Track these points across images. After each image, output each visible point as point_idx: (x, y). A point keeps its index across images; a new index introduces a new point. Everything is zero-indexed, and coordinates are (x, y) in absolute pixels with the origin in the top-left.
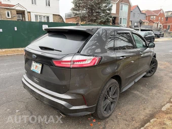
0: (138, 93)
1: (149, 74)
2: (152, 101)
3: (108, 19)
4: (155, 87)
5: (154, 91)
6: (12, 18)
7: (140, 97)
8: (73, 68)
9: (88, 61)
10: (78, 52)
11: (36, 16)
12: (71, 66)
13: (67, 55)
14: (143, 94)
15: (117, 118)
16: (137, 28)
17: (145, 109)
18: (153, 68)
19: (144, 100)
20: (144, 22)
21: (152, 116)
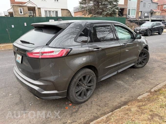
0: (122, 82)
1: (140, 66)
2: (133, 90)
3: (114, 11)
4: (141, 78)
5: (139, 81)
6: (24, 14)
7: (122, 86)
8: (42, 59)
9: (57, 52)
10: (47, 45)
11: (46, 11)
12: (40, 57)
13: (37, 47)
14: (126, 84)
15: (92, 103)
16: (147, 19)
17: (121, 97)
18: (144, 59)
19: (125, 89)
20: (155, 12)
21: (125, 103)
